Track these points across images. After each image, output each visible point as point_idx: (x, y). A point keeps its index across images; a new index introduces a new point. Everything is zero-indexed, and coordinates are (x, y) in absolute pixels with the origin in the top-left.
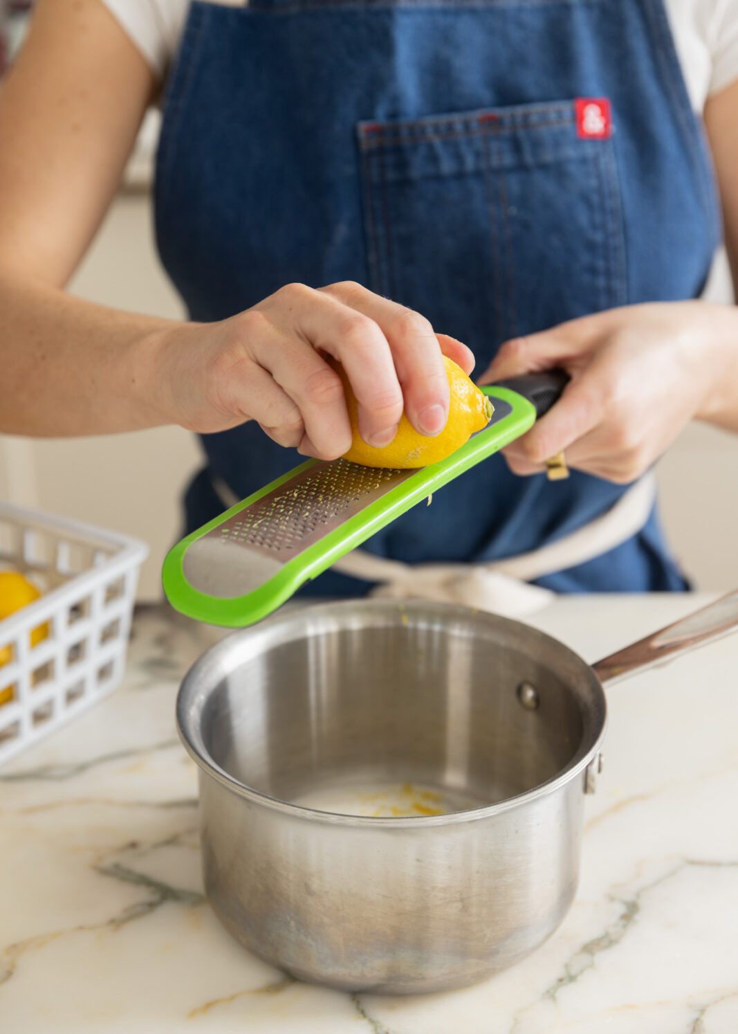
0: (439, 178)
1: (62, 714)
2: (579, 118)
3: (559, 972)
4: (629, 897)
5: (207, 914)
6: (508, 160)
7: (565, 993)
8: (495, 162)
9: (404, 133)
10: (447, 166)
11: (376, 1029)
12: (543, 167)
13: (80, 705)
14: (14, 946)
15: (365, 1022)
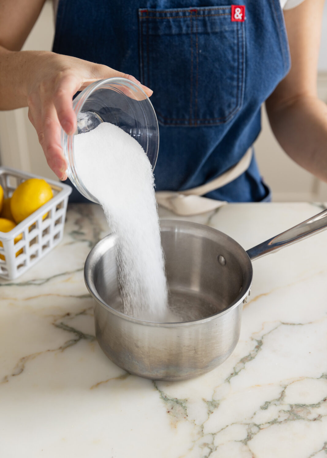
0: (171, 35)
1: (41, 255)
2: (232, 13)
3: (232, 371)
4: (259, 339)
5: (96, 344)
6: (200, 29)
7: (234, 380)
8: (195, 30)
9: (158, 14)
10: (174, 31)
11: (161, 395)
12: (215, 33)
13: (47, 250)
14: (24, 358)
15: (157, 392)
